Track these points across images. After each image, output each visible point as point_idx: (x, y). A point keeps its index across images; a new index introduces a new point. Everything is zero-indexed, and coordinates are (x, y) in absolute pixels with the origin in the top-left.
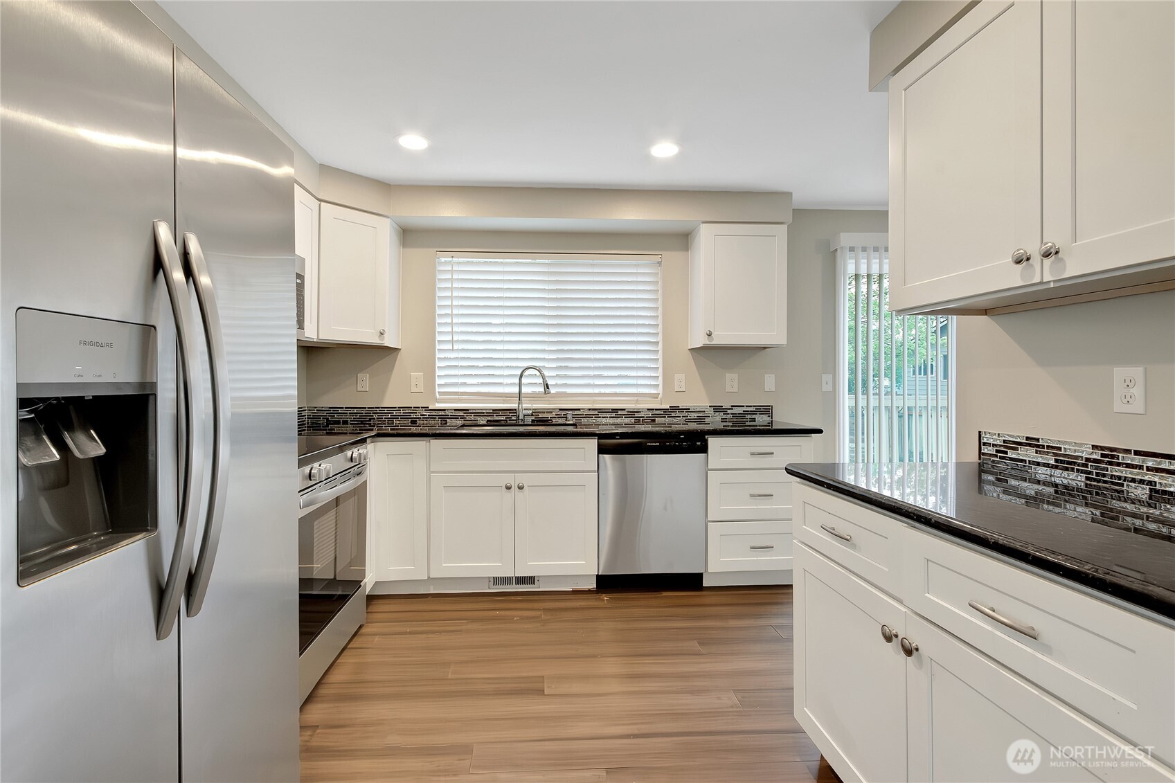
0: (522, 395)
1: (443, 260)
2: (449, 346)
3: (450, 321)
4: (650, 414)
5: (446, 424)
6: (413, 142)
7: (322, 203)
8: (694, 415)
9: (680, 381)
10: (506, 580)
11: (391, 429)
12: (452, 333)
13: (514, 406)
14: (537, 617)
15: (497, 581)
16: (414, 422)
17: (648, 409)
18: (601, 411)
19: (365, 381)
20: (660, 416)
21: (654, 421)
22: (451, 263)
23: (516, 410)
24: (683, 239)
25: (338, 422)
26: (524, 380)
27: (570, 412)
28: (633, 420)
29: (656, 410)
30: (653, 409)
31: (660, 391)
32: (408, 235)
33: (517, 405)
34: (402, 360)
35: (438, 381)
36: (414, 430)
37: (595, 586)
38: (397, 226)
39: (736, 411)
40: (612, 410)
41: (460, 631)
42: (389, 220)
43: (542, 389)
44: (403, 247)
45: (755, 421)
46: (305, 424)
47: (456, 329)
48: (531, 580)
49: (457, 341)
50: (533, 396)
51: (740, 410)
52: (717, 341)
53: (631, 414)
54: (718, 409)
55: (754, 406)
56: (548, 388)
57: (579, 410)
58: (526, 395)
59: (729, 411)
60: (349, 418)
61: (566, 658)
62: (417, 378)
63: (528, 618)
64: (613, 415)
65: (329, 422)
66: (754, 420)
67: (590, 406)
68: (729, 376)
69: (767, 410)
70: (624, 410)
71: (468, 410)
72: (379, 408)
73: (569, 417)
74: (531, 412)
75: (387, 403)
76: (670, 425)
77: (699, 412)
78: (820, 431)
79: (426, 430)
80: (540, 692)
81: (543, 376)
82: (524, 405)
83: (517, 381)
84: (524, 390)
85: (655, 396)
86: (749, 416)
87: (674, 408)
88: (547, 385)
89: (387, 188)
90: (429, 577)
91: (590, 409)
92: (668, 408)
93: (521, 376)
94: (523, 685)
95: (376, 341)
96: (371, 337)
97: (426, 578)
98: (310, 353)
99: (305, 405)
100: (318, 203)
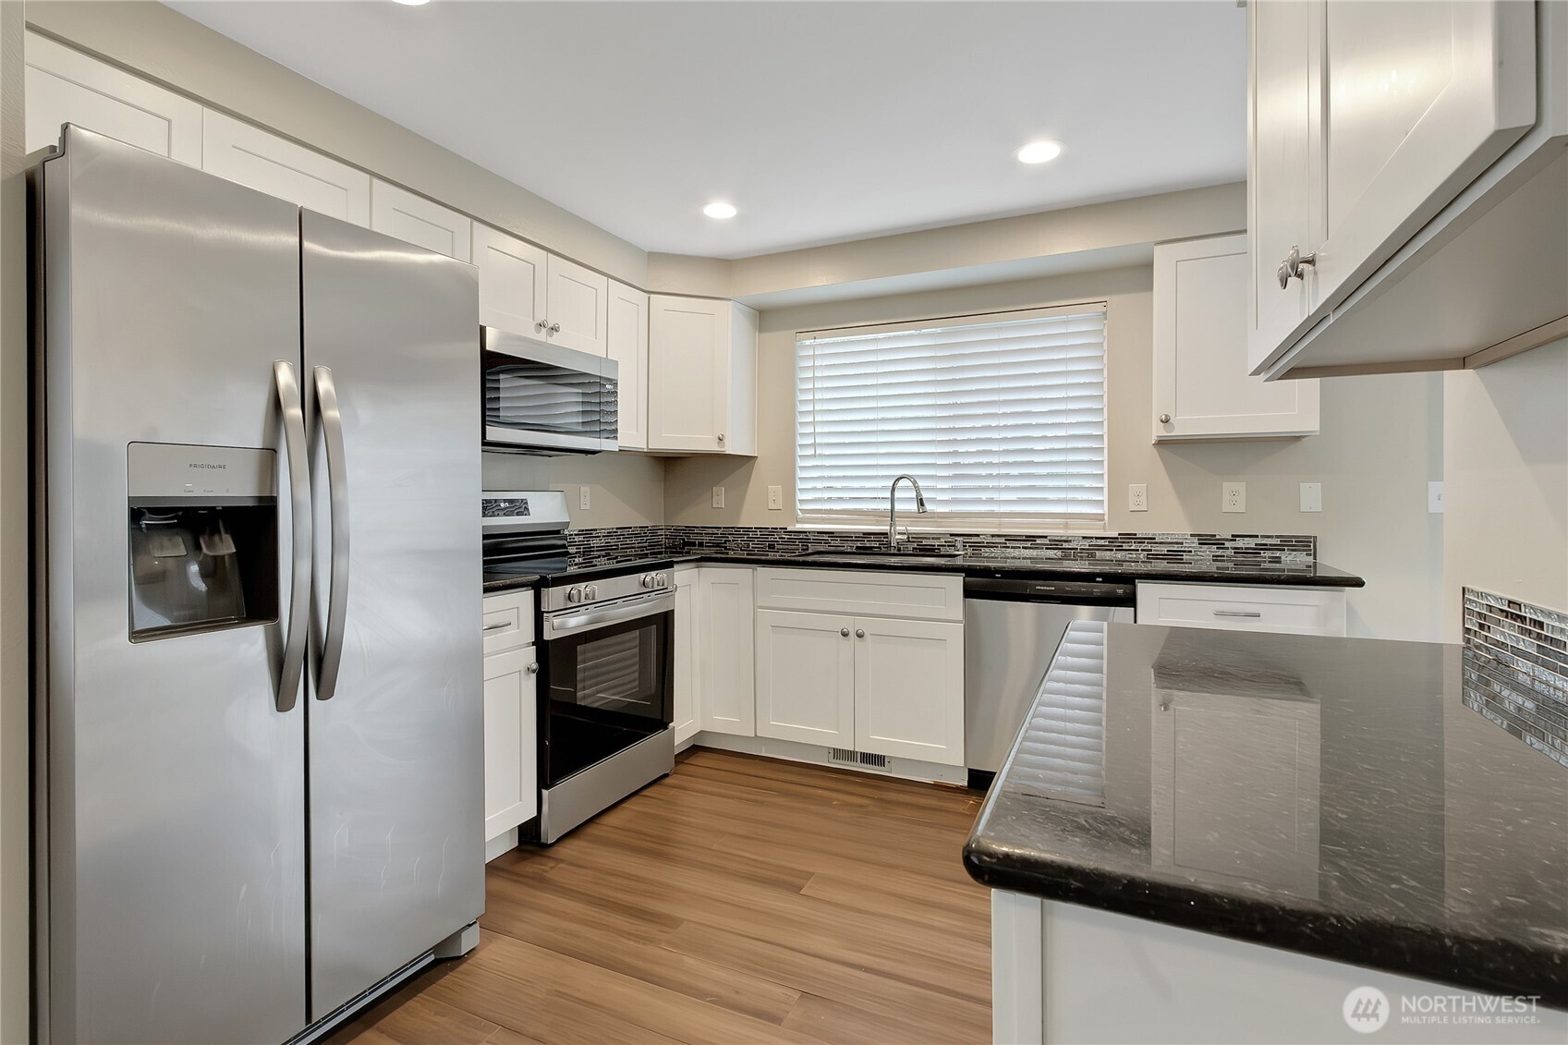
0: (895, 515)
1: (808, 342)
2: (811, 452)
3: (812, 420)
4: (1086, 544)
5: (808, 550)
6: (720, 210)
7: (652, 296)
8: (1164, 549)
9: (1137, 494)
10: (850, 755)
11: (747, 554)
12: (814, 434)
13: (885, 528)
14: (861, 806)
15: (838, 753)
16: (772, 547)
17: (1084, 538)
18: (1009, 538)
19: (720, 497)
20: (1101, 548)
21: (1093, 556)
22: (813, 347)
23: (887, 534)
24: (1139, 273)
25: (694, 544)
26: (897, 495)
27: (961, 538)
28: (1059, 553)
29: (1096, 538)
30: (1092, 538)
31: (1104, 510)
32: (764, 317)
33: (888, 528)
34: (760, 470)
35: (800, 496)
36: (771, 556)
37: (966, 784)
38: (748, 309)
39: (1240, 543)
40: (1026, 536)
41: (762, 802)
42: (730, 303)
43: (914, 507)
44: (759, 332)
45: (1280, 562)
46: (660, 545)
47: (819, 429)
48: (878, 760)
49: (820, 444)
50: (907, 515)
51: (1251, 543)
52: (1179, 431)
53: (1056, 544)
54: (1205, 540)
55: (1277, 537)
56: (922, 505)
57: (978, 535)
58: (901, 515)
59: (1227, 544)
60: (706, 539)
61: (855, 859)
62: (775, 492)
63: (852, 805)
64: (1029, 544)
65: (686, 544)
66: (1277, 560)
67: (995, 531)
68: (1228, 486)
69: (1305, 544)
70: (1046, 537)
71: (833, 533)
72: (733, 528)
73: (959, 545)
74: (906, 537)
75: (745, 521)
76: (1120, 562)
77: (1172, 543)
78: (1358, 583)
79: (787, 557)
80: (796, 889)
81: (917, 489)
82: (898, 528)
83: (888, 495)
84: (898, 507)
85: (1100, 517)
86: (1268, 554)
87: (1130, 537)
88: (921, 500)
89: (727, 265)
90: (756, 735)
91: (993, 536)
92: (1117, 536)
93: (893, 490)
94: (782, 877)
95: (713, 447)
96: (710, 446)
97: (753, 736)
98: (668, 463)
99: (662, 523)
100: (647, 295)
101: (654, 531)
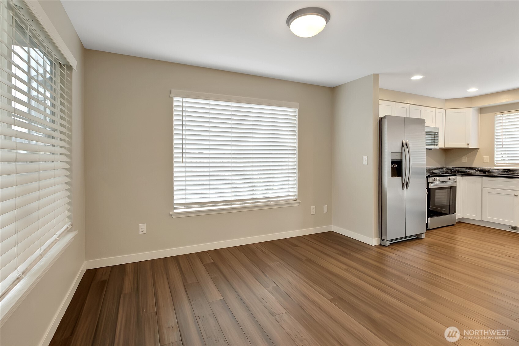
1: (498, 116)
3: (501, 137)
5: (499, 174)
7: (446, 110)
10: (517, 228)
12: (502, 141)
15: (512, 228)
16: (485, 172)
19: (465, 159)
22: (502, 117)
25: (456, 171)
32: (482, 110)
34: (480, 152)
35: (496, 159)
38: (476, 109)
42: (471, 108)
44: (480, 114)
47: (504, 140)
49: (504, 144)
60: (459, 171)
62: (486, 159)
65: (452, 171)
71: (510, 169)
72: (470, 168)
75: (474, 166)
89: (470, 99)
95: (466, 146)
96: (464, 146)
97: (481, 220)
98: (446, 151)
99: (444, 166)
100: (445, 110)
101: (442, 168)
